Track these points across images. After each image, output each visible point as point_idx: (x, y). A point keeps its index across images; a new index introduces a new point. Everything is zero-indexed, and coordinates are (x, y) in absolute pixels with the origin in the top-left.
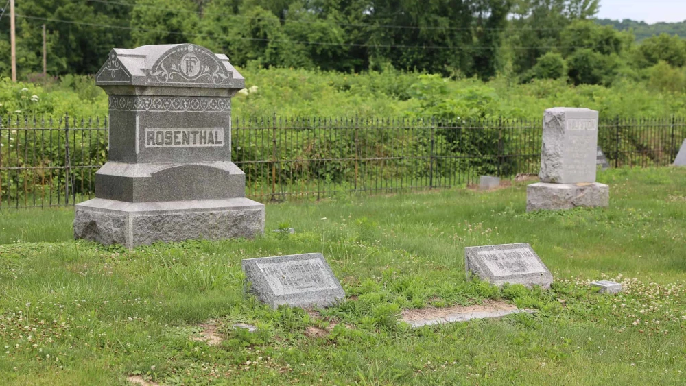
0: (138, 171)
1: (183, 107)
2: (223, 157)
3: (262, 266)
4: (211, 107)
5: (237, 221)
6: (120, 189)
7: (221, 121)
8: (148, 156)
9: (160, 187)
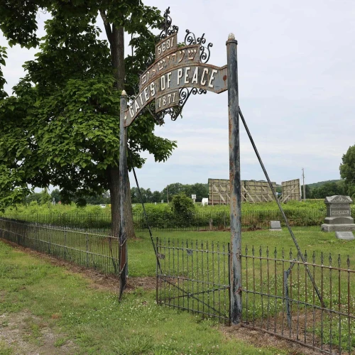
0: (330, 219)
1: (340, 206)
2: (349, 215)
3: (338, 233)
4: (345, 206)
5: (351, 228)
6: (327, 222)
7: (348, 209)
8: (332, 216)
9: (334, 222)
